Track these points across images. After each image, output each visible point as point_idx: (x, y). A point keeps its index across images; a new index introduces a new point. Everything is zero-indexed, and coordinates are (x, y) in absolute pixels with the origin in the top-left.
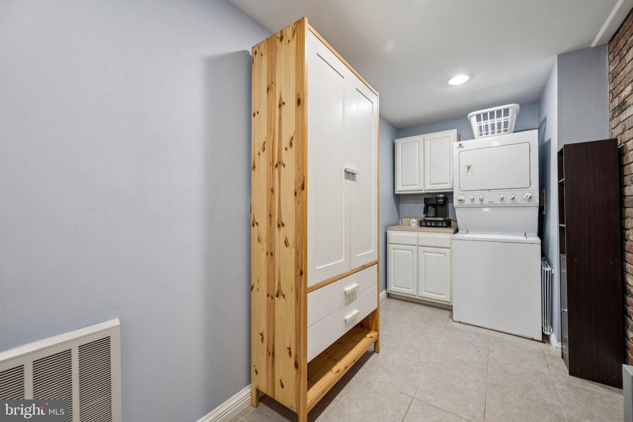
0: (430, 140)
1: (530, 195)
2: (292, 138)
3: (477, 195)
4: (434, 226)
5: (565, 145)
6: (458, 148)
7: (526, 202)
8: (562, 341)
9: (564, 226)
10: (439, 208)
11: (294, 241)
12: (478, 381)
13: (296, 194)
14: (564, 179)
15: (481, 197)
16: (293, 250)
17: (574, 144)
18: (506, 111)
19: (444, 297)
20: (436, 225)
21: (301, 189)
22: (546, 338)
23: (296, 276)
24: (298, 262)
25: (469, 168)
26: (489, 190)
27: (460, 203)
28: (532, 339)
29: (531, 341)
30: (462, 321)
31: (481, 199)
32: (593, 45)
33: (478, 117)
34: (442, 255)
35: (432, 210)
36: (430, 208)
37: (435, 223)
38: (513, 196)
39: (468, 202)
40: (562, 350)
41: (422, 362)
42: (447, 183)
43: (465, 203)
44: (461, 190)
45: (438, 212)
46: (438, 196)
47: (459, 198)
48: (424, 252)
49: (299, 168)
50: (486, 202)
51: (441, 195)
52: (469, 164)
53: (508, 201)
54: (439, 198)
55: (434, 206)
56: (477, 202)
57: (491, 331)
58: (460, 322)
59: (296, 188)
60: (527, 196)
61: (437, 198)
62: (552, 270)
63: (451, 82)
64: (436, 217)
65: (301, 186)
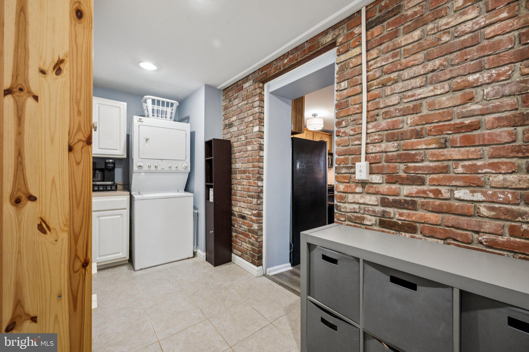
0: (98, 104)
1: (186, 165)
2: (61, 61)
3: (153, 163)
4: (102, 190)
5: (214, 139)
6: (138, 121)
7: (184, 170)
8: (207, 250)
9: (213, 184)
10: (106, 173)
11: (67, 222)
12: (184, 298)
13: (70, 149)
14: (213, 157)
15: (156, 165)
16: (64, 237)
17: (217, 139)
18: (172, 105)
19: (120, 254)
20: (105, 189)
21: (85, 143)
22: (195, 254)
23: (72, 271)
24: (76, 251)
25: (147, 140)
26: (162, 160)
27: (139, 168)
28: (189, 258)
29: (188, 260)
30: (142, 268)
31: (156, 166)
32: (218, 88)
33: (153, 101)
34: (119, 216)
35: (99, 174)
36: (97, 172)
37: (103, 187)
38: (177, 165)
39: (145, 168)
40: (206, 256)
41: (140, 314)
42: (117, 150)
43: (143, 169)
44: (140, 157)
45: (106, 176)
46: (107, 161)
47: (138, 164)
48: (98, 217)
49: (79, 112)
50: (159, 169)
51: (111, 161)
52: (147, 137)
53: (173, 169)
54: (109, 163)
55: (102, 170)
56: (153, 168)
57: (165, 265)
58: (141, 269)
59: (72, 140)
60: (184, 166)
61: (106, 163)
62: (198, 212)
63: (141, 65)
64: (103, 181)
65: (85, 140)
